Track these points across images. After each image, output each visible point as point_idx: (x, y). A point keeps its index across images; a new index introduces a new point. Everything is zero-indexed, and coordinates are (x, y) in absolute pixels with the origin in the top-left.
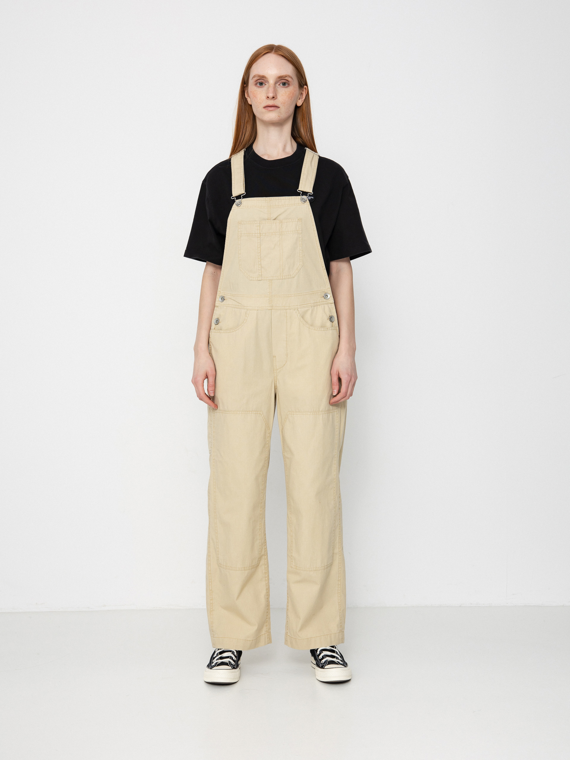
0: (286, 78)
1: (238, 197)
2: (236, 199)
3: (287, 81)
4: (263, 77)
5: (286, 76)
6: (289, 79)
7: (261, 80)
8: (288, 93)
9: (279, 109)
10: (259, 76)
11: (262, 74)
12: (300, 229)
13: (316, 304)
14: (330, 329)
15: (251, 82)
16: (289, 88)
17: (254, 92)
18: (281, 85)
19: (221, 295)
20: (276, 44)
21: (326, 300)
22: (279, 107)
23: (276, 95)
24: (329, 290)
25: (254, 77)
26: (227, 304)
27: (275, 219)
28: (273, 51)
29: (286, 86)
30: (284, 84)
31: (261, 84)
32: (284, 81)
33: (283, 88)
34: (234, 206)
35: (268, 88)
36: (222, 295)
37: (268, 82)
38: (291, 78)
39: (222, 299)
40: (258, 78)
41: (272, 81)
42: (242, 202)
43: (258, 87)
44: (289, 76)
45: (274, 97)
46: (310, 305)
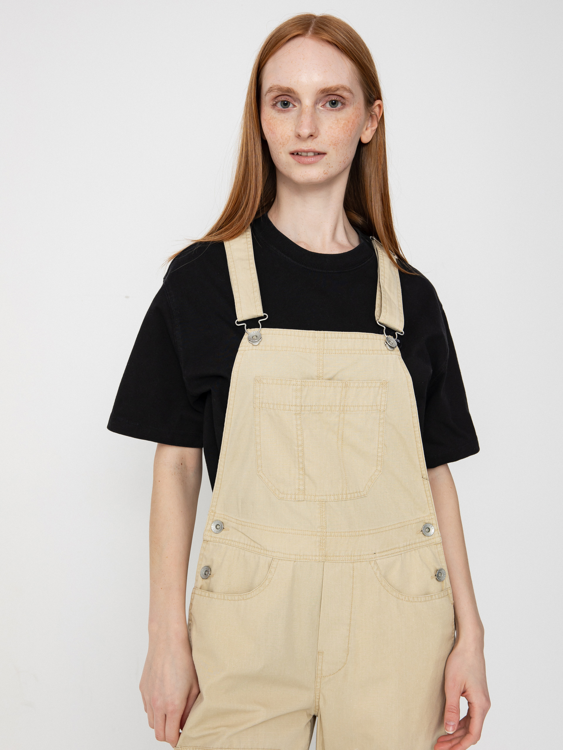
0: (338, 92)
1: (252, 323)
2: (247, 328)
3: (341, 98)
4: (289, 92)
5: (338, 89)
6: (345, 94)
7: (288, 97)
8: (343, 122)
9: (326, 156)
10: (280, 89)
11: (285, 83)
12: (383, 403)
13: (408, 547)
14: (437, 596)
15: (267, 99)
16: (344, 110)
17: (271, 121)
18: (328, 105)
19: (215, 518)
20: (318, 12)
21: (427, 538)
22: (324, 154)
23: (317, 129)
24: (433, 517)
25: (271, 90)
26: (229, 538)
27: (329, 379)
28: (310, 33)
29: (337, 108)
30: (334, 103)
31: (285, 104)
32: (334, 98)
33: (331, 112)
34: (244, 341)
35: (300, 114)
36: (218, 519)
37: (299, 101)
38: (350, 91)
39: (218, 527)
40: (280, 93)
41: (307, 101)
42: (263, 336)
43: (279, 111)
44: (344, 88)
45: (312, 136)
46: (398, 550)
